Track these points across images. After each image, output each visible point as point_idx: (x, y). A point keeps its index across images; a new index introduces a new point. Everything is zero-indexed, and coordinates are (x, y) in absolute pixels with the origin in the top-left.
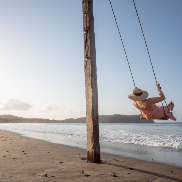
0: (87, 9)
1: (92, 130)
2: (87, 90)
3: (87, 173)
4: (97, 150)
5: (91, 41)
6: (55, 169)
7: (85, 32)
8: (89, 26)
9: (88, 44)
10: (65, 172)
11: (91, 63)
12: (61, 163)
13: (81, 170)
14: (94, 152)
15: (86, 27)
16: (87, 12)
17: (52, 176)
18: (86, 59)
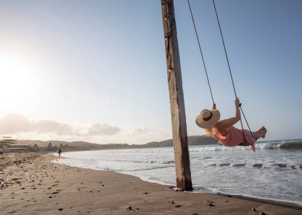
0: (168, 12)
1: (181, 154)
2: (172, 107)
3: (177, 203)
4: (188, 176)
5: (173, 49)
6: (139, 201)
7: (166, 39)
8: (171, 31)
9: (171, 52)
10: (152, 203)
11: (175, 74)
12: (146, 193)
13: (171, 200)
14: (184, 179)
15: (168, 33)
16: (168, 16)
17: (138, 209)
18: (170, 71)
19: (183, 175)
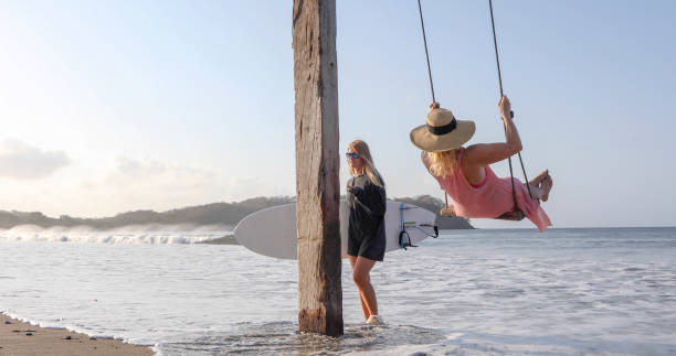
1: (320, 241)
2: (301, 102)
4: (335, 306)
14: (325, 311)
19: (321, 300)
